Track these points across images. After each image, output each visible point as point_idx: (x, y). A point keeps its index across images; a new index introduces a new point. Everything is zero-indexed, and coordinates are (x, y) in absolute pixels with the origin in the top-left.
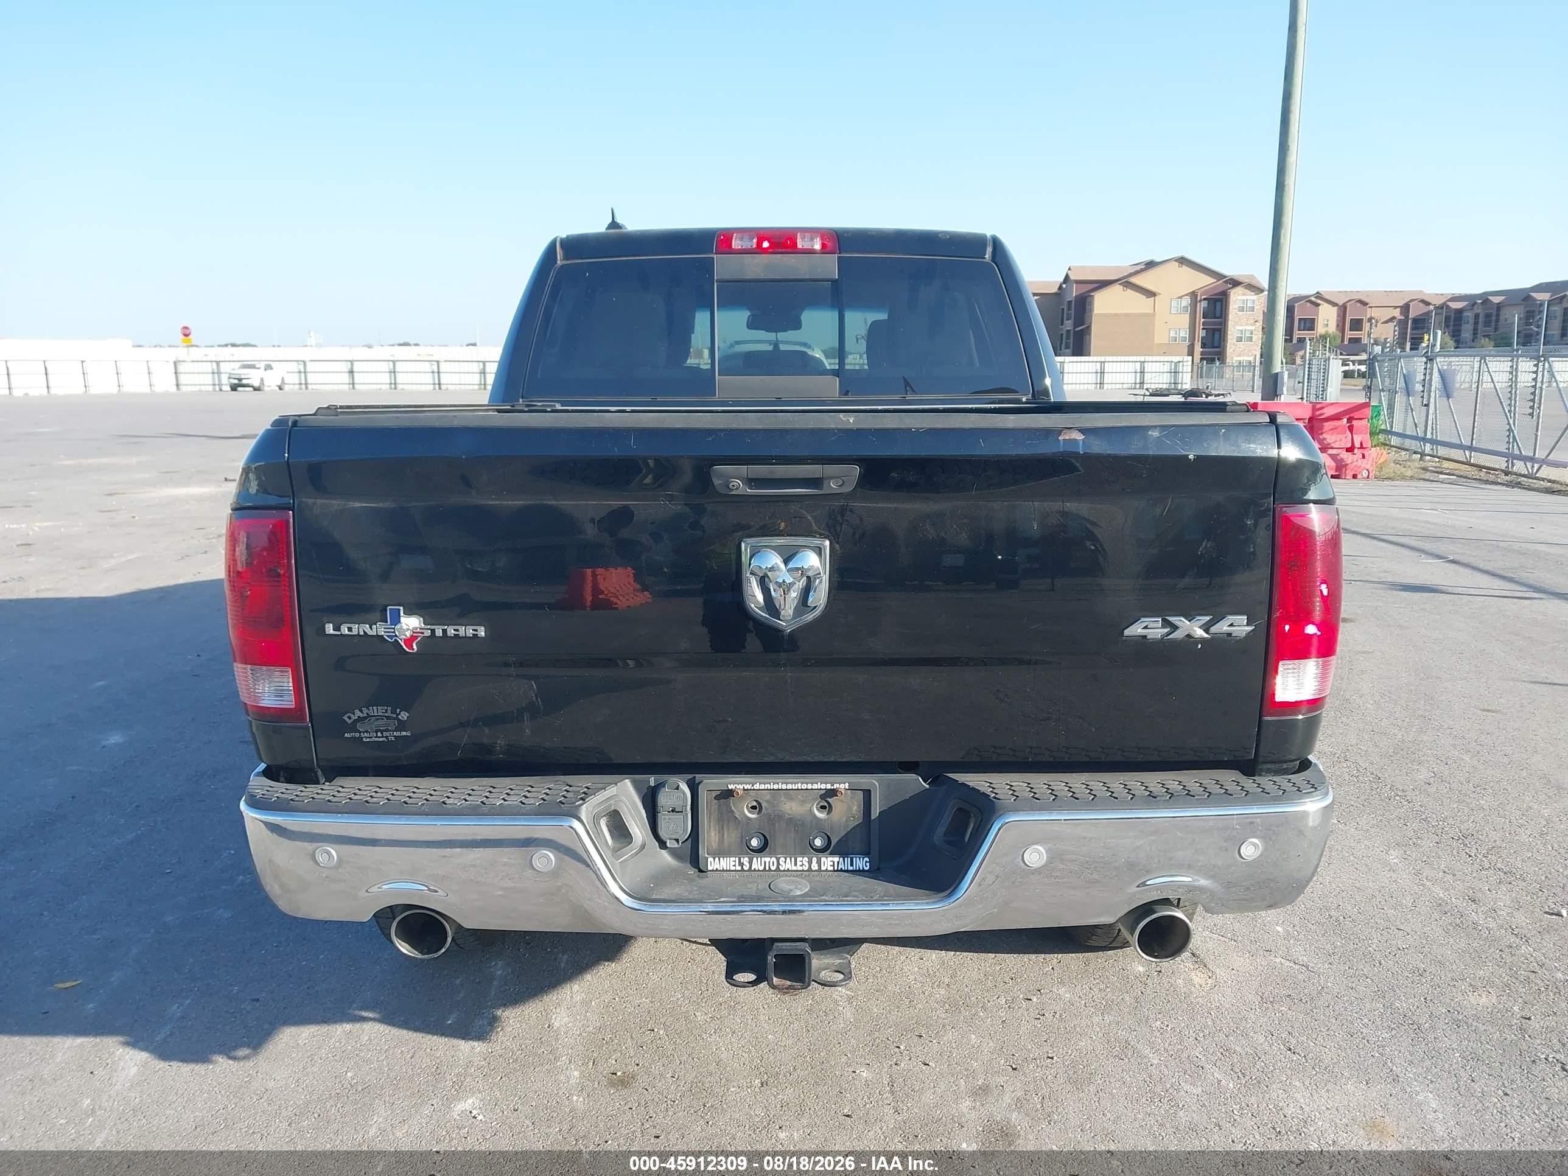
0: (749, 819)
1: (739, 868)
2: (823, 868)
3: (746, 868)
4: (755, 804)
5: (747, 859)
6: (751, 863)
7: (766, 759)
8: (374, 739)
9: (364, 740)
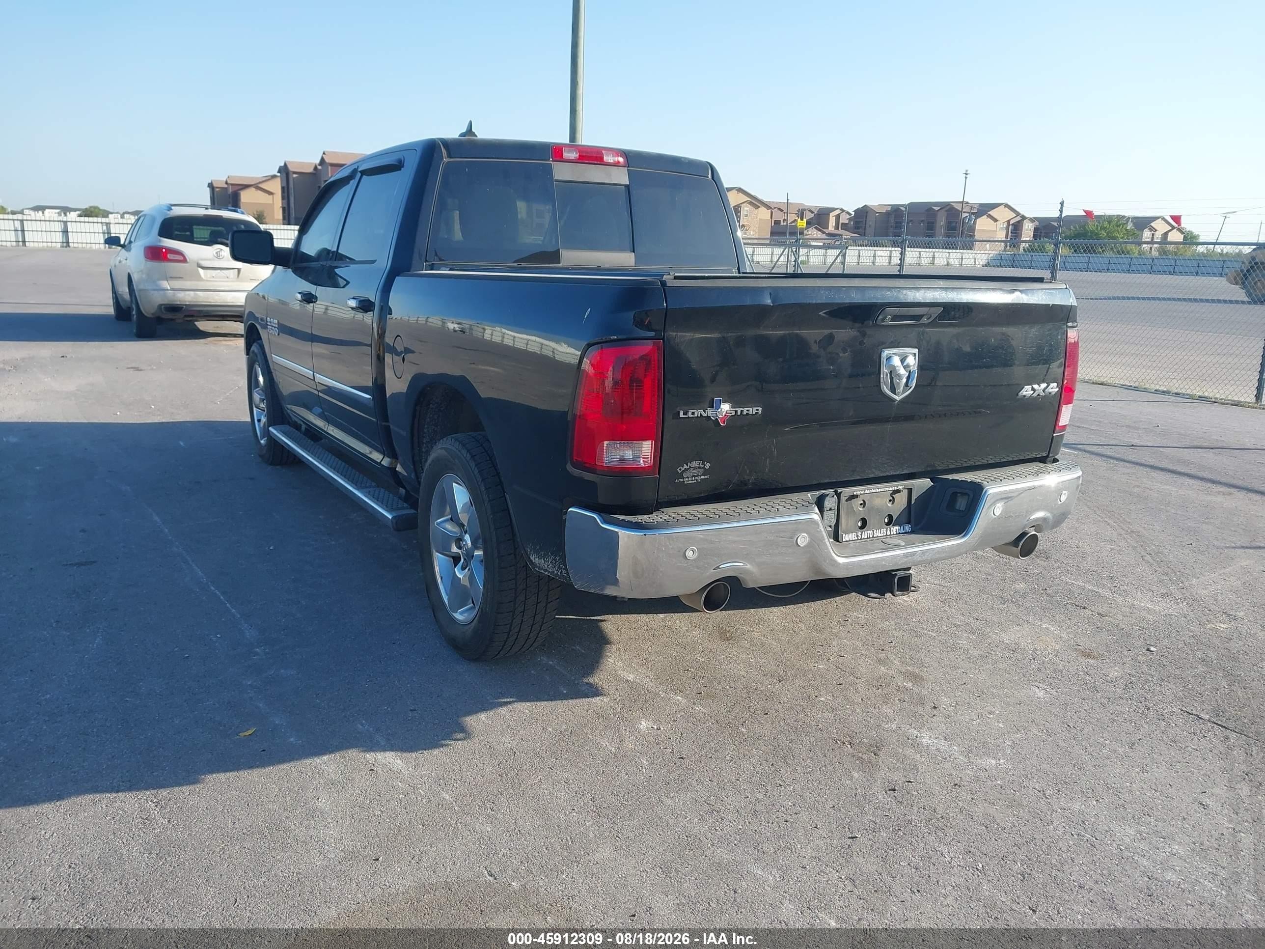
0: (860, 510)
1: (856, 538)
2: (892, 533)
3: (859, 538)
4: (862, 502)
5: (860, 533)
6: (861, 535)
7: (871, 476)
8: (690, 482)
9: (685, 483)
